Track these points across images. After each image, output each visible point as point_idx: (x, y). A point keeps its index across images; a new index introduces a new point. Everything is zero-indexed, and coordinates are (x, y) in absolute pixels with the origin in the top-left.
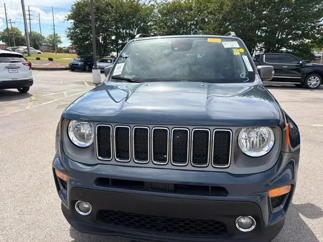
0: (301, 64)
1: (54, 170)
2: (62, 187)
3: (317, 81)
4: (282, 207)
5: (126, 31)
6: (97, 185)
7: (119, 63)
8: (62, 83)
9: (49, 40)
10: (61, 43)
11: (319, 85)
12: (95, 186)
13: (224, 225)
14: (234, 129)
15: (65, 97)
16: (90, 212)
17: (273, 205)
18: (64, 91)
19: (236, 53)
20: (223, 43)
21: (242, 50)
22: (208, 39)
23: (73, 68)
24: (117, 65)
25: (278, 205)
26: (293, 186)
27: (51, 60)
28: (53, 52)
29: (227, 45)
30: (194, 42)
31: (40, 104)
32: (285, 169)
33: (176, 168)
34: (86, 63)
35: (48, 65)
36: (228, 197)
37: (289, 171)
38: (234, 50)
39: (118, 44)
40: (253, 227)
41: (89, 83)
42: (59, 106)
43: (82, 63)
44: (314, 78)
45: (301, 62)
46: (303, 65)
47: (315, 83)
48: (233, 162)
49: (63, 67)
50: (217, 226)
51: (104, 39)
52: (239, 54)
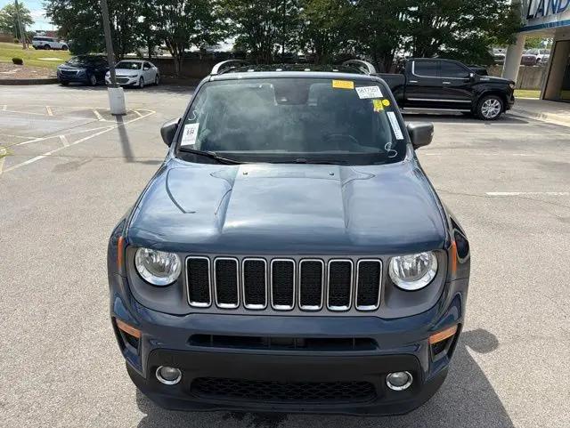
0: (473, 79)
1: (114, 320)
2: (127, 345)
3: (496, 107)
4: (445, 352)
5: (164, 8)
6: (191, 344)
7: (189, 123)
8: (50, 113)
9: (5, 16)
10: (31, 22)
11: (500, 114)
12: (189, 347)
13: (371, 385)
14: (385, 257)
15: (66, 146)
16: (179, 380)
17: (434, 351)
18: (60, 132)
19: (378, 107)
20: (357, 89)
21: (387, 103)
22: (334, 82)
23: (65, 80)
24: (186, 126)
25: (440, 351)
26: (460, 326)
27: (18, 62)
28: (17, 42)
29: (364, 93)
30: (312, 86)
31: (19, 163)
32: (450, 307)
33: (305, 314)
34: (90, 71)
35: (14, 72)
36: (378, 351)
37: (455, 309)
38: (375, 102)
39: (148, 32)
40: (409, 384)
41: (103, 113)
42: (57, 166)
43: (84, 70)
44: (492, 102)
45: (472, 75)
46: (476, 79)
47: (493, 109)
48: (383, 301)
49: (46, 77)
50: (361, 387)
51: (122, 22)
52: (382, 109)
